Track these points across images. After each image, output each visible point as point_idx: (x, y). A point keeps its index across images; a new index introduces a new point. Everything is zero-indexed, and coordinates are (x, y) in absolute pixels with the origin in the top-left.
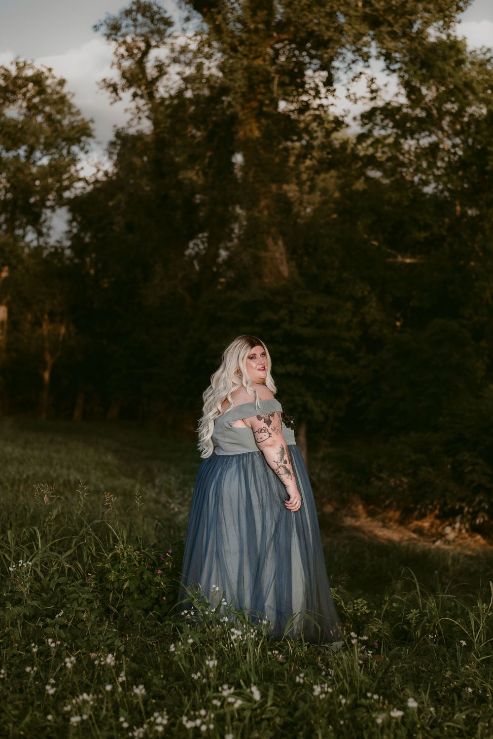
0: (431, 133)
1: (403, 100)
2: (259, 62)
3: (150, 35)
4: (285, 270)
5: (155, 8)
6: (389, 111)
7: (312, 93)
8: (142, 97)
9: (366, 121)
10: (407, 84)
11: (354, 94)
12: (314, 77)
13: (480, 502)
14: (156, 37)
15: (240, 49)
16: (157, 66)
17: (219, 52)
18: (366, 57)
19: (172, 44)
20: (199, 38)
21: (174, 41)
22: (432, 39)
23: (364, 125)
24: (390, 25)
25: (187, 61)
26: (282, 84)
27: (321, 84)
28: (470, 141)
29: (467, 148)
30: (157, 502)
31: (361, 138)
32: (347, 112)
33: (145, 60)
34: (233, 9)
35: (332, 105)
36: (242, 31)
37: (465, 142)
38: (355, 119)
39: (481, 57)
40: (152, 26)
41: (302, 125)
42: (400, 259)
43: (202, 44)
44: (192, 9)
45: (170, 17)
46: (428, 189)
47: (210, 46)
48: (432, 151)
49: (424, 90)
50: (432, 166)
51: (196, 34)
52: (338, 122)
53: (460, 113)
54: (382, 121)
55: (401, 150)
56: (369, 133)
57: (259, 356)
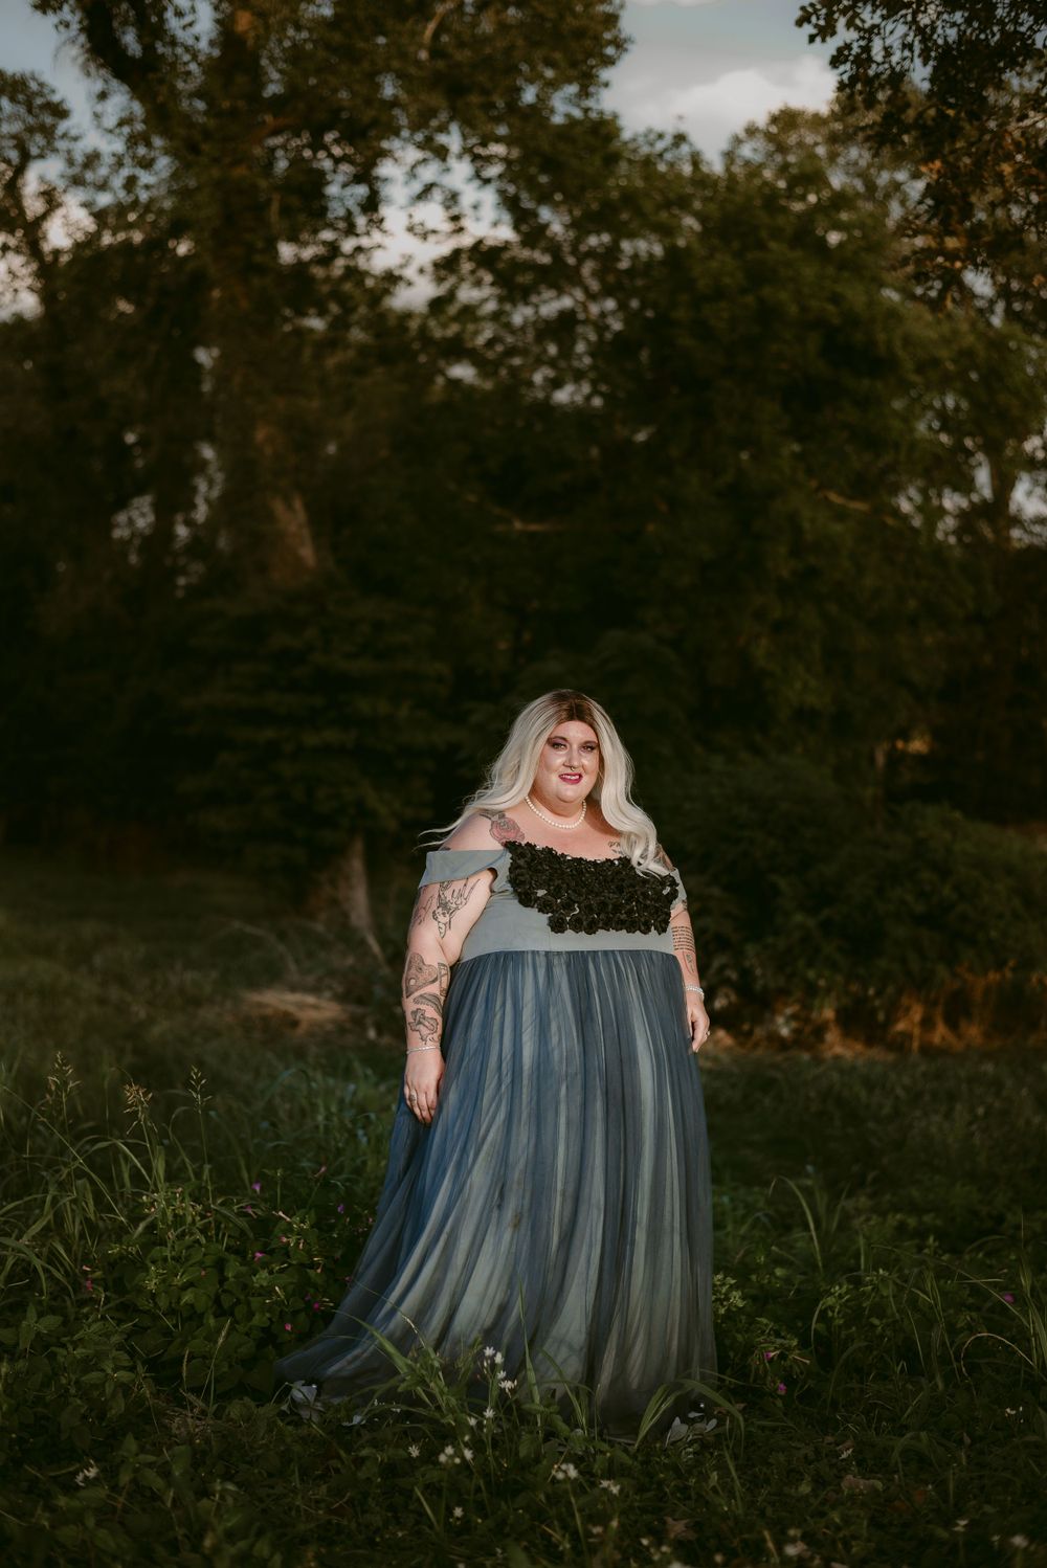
0: (561, 292)
1: (505, 233)
2: (240, 171)
3: (26, 136)
4: (307, 553)
5: (34, 86)
6: (485, 256)
7: (342, 225)
8: (17, 251)
9: (443, 273)
10: (510, 203)
11: (422, 224)
12: (341, 193)
13: (722, 968)
14: (39, 139)
15: (205, 147)
16: (43, 193)
17: (166, 154)
18: (442, 153)
19: (69, 152)
20: (126, 130)
21: (72, 145)
22: (558, 119)
23: (440, 280)
24: (485, 92)
25: (100, 181)
26: (286, 211)
27: (356, 210)
28: (635, 304)
29: (630, 318)
30: (102, 1001)
31: (437, 305)
32: (407, 260)
33: (20, 182)
34: (189, 73)
35: (379, 246)
36: (205, 113)
37: (622, 306)
38: (421, 271)
39: (645, 150)
40: (31, 120)
41: (325, 289)
42: (518, 525)
43: (133, 141)
44: (110, 77)
45: (62, 102)
46: (562, 396)
47: (149, 145)
48: (565, 325)
49: (545, 214)
50: (566, 352)
51: (121, 124)
52: (391, 279)
53: (613, 252)
54: (473, 272)
55: (508, 326)
56: (450, 296)
57: (575, 747)
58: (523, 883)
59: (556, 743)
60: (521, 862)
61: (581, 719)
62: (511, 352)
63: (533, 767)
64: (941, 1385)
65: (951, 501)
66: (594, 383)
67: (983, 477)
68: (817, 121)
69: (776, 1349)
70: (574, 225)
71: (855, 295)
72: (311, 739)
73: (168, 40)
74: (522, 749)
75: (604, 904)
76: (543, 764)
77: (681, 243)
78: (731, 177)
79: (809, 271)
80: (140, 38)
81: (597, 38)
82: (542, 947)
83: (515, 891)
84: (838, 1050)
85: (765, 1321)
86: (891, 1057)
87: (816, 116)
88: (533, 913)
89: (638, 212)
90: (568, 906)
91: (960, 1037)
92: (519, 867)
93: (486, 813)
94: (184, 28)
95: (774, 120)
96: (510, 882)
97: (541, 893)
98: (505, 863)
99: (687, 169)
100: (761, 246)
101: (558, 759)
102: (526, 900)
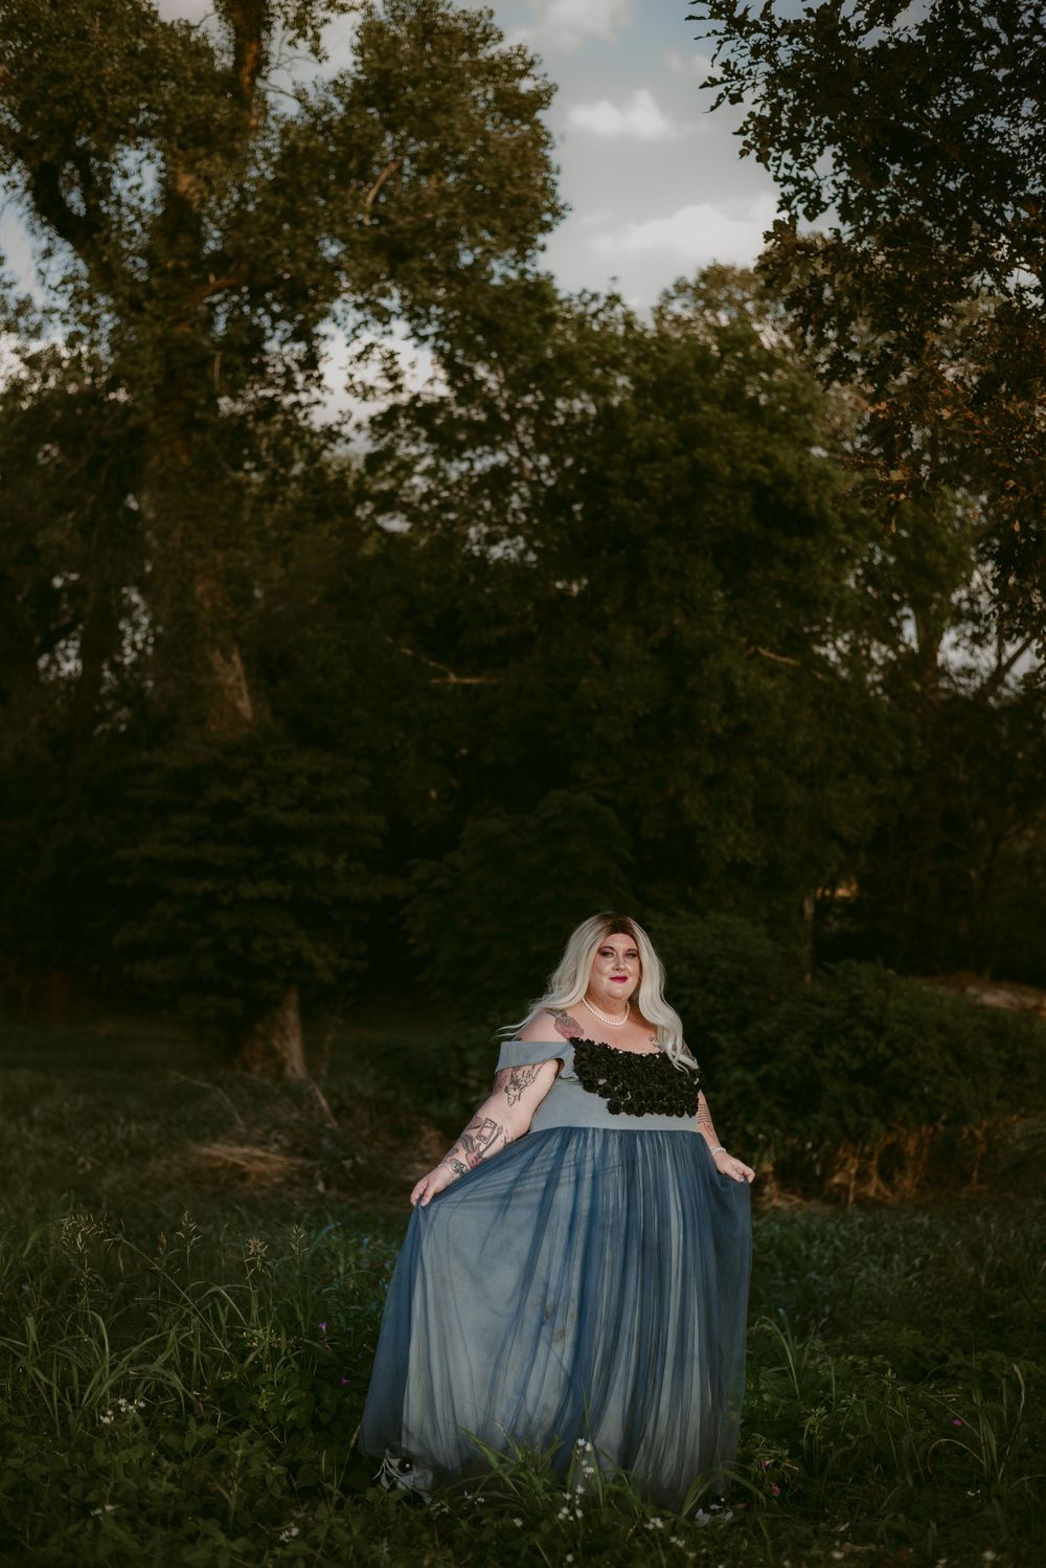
0: (495, 447)
1: (442, 390)
2: (184, 329)
4: (244, 705)
6: (422, 413)
7: (281, 381)
9: (380, 429)
10: (447, 362)
11: (361, 383)
12: (280, 349)
15: (148, 306)
17: (110, 311)
18: (383, 316)
20: (70, 287)
21: (6, 292)
22: (496, 282)
23: (377, 437)
26: (226, 367)
27: (295, 367)
28: (568, 461)
29: (565, 476)
30: (47, 1153)
31: (373, 461)
32: (346, 416)
34: (133, 233)
35: (318, 403)
36: (148, 272)
37: (555, 463)
38: (359, 427)
39: (579, 309)
41: (265, 442)
42: (453, 678)
43: (77, 298)
44: (54, 235)
46: (496, 552)
47: (92, 301)
48: (499, 480)
49: (481, 371)
50: (501, 508)
51: (64, 282)
52: (331, 434)
53: (547, 409)
54: (408, 428)
55: (443, 481)
56: (388, 454)
57: (621, 954)
58: (587, 1073)
59: (603, 953)
60: (584, 1055)
61: (625, 932)
62: (446, 506)
63: (588, 972)
64: (910, 1482)
65: (879, 652)
66: (529, 540)
67: (910, 630)
68: (744, 278)
69: (770, 1458)
70: (508, 383)
71: (786, 456)
72: (248, 891)
73: (113, 199)
74: (577, 960)
75: (650, 1093)
76: (596, 970)
77: (615, 401)
78: (663, 336)
79: (741, 434)
80: (85, 198)
81: (535, 206)
82: (602, 1125)
83: (581, 1080)
84: (776, 1202)
85: (759, 1436)
86: (828, 1210)
87: (744, 272)
88: (595, 1097)
89: (573, 370)
90: (623, 1093)
91: (894, 1190)
92: (583, 1059)
93: (551, 1011)
94: (130, 190)
95: (704, 277)
96: (575, 1071)
97: (602, 1082)
98: (569, 1055)
99: (621, 330)
100: (693, 407)
101: (608, 966)
102: (590, 1086)
